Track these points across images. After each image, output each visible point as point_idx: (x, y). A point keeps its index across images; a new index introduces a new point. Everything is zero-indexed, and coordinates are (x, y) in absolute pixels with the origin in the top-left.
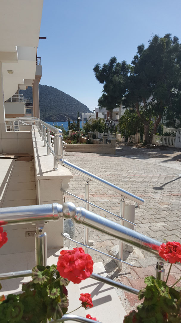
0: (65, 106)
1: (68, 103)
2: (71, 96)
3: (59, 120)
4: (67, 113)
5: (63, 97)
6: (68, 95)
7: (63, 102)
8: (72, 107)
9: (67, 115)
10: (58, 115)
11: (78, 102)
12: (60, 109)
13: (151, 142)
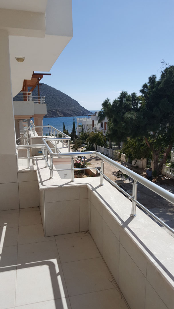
0: (57, 102)
1: (59, 99)
2: (62, 92)
3: (51, 115)
4: (59, 109)
5: (55, 94)
6: (59, 91)
7: (55, 98)
8: (63, 102)
9: (59, 111)
10: (50, 110)
11: (69, 97)
12: (52, 105)
13: (161, 172)
